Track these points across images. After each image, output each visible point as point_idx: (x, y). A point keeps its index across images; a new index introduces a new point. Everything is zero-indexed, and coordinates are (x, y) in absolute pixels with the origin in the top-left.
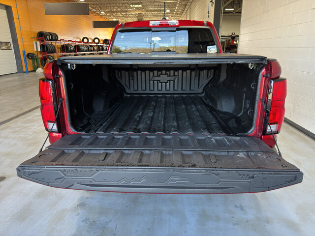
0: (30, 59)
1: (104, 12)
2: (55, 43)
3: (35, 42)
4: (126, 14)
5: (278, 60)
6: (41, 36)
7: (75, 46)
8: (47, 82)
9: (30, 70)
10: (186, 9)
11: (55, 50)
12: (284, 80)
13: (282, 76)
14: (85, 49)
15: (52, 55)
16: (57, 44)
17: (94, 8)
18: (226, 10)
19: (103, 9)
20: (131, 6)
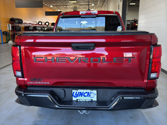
0: (4, 35)
1: (52, 5)
2: (21, 25)
3: (8, 25)
4: (66, 7)
5: (155, 34)
6: (12, 21)
7: (33, 27)
8: (16, 47)
9: (4, 42)
10: (105, 4)
11: (21, 29)
12: (160, 46)
13: (158, 43)
14: (40, 29)
15: (18, 32)
16: (22, 26)
17: (46, 3)
18: (130, 4)
19: (52, 4)
20: (70, 2)
